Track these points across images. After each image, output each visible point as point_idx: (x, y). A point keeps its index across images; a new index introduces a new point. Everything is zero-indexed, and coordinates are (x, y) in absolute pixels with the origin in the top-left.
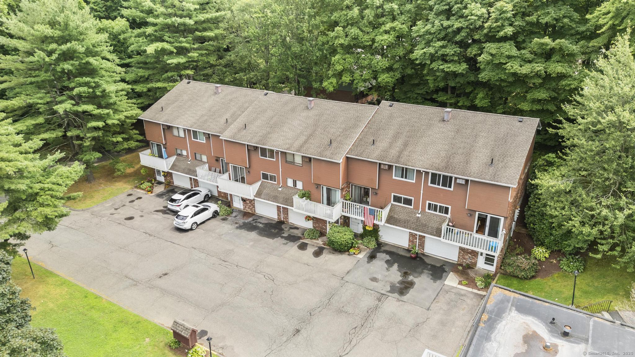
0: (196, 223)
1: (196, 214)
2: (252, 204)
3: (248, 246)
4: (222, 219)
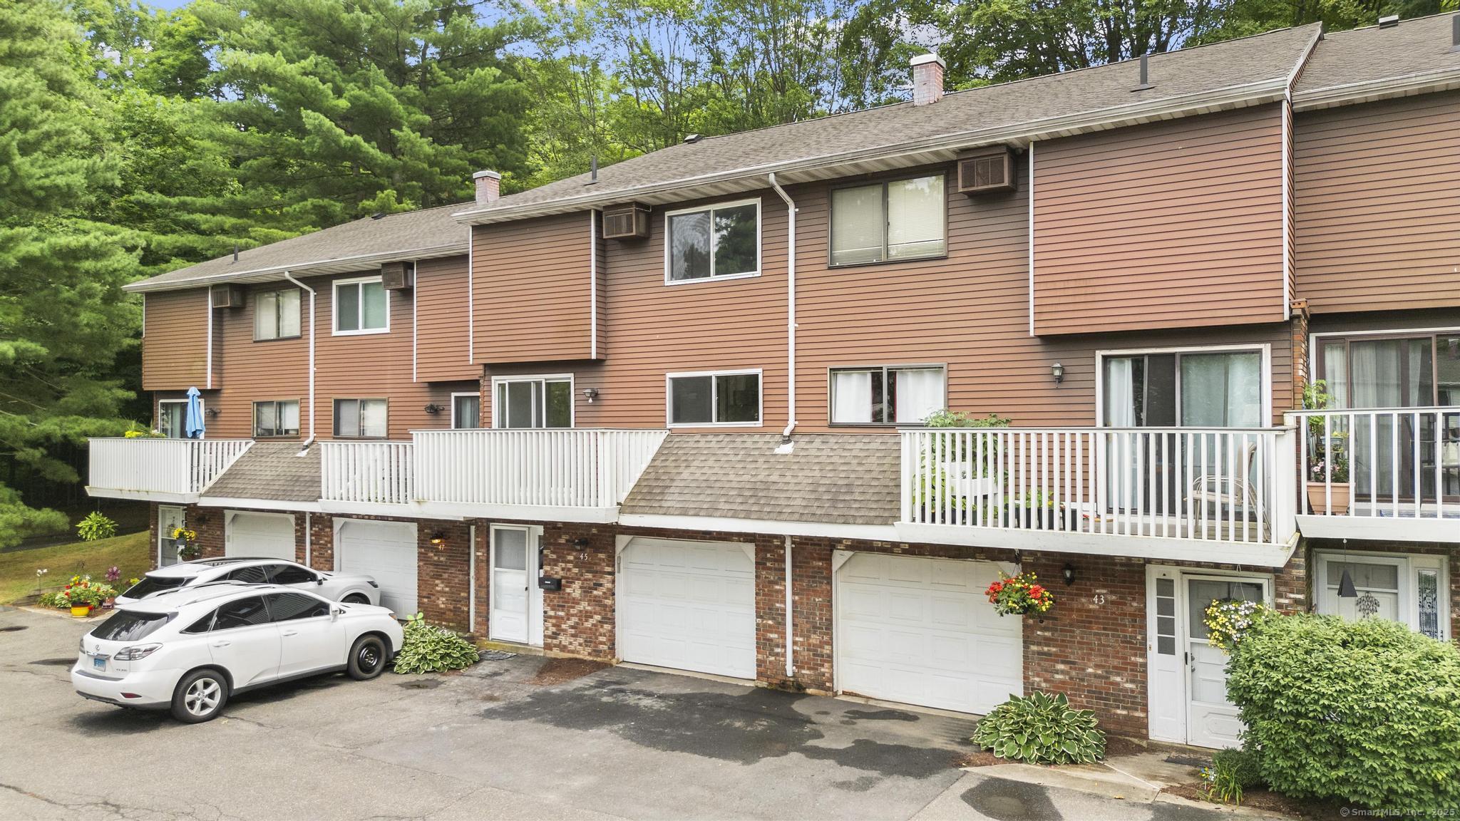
0: (220, 673)
1: (231, 616)
2: (597, 601)
3: (552, 797)
4: (401, 685)
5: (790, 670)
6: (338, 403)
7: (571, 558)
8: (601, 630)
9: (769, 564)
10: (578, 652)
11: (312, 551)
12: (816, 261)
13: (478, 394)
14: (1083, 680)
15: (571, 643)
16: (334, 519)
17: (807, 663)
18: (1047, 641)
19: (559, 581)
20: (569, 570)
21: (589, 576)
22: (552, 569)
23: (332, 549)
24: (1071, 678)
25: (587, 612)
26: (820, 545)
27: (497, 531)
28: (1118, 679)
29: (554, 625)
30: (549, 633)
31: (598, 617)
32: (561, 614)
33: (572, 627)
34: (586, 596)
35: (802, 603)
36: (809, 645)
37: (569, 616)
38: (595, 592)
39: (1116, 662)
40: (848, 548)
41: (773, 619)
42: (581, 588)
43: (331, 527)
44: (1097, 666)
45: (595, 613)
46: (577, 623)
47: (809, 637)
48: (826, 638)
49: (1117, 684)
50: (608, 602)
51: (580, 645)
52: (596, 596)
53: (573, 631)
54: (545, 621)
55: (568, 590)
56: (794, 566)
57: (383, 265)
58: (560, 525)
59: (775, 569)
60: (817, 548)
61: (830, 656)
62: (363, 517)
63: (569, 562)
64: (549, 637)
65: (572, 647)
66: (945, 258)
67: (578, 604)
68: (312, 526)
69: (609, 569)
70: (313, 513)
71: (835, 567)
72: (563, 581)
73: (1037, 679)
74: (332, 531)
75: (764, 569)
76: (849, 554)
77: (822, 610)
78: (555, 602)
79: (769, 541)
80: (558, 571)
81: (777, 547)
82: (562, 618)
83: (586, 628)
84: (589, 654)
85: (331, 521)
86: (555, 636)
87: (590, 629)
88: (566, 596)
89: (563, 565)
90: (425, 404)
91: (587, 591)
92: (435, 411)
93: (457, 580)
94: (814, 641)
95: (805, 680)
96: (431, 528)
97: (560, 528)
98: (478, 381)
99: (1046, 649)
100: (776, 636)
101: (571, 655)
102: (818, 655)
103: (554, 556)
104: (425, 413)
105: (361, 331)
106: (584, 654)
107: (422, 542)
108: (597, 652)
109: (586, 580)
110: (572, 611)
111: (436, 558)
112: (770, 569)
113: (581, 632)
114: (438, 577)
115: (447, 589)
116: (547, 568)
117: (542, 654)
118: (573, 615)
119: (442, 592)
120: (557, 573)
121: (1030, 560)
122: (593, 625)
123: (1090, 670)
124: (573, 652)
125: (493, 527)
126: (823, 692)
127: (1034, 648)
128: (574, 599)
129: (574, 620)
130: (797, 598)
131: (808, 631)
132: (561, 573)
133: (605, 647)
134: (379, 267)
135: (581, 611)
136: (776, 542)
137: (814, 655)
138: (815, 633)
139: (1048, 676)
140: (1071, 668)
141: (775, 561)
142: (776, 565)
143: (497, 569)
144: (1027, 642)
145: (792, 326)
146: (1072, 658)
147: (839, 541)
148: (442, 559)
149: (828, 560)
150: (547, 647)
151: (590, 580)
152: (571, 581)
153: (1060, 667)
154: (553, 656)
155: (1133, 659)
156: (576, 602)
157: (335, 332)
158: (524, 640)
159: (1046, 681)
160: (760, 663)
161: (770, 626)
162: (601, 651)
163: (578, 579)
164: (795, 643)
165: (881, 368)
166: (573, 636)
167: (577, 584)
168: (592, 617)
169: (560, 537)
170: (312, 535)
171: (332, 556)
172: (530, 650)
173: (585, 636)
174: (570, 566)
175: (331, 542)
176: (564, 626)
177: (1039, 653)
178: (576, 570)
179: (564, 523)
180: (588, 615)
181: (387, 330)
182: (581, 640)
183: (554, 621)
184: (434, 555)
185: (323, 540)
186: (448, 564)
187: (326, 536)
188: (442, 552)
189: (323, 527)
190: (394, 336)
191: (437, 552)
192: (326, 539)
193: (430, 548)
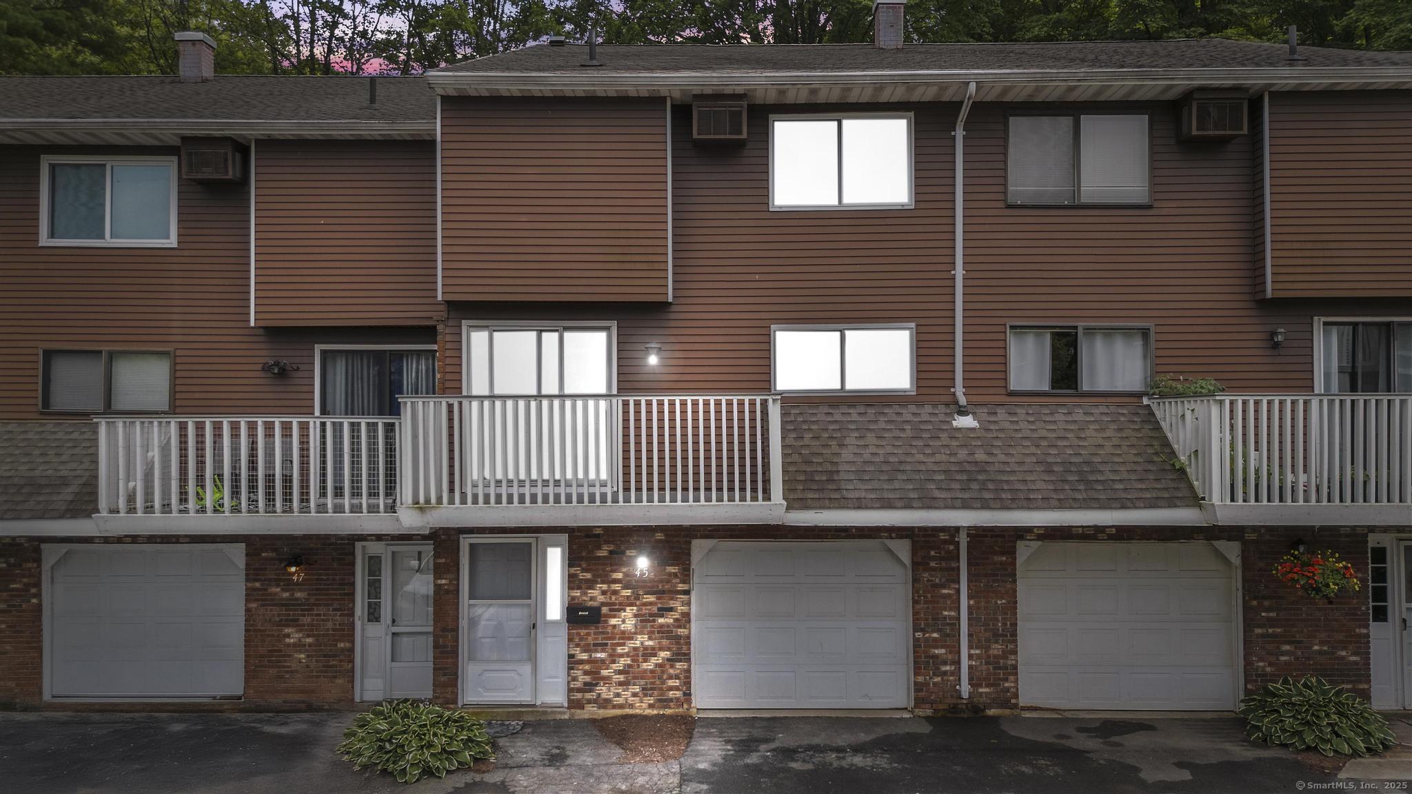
2: (663, 632)
5: (965, 689)
6: (49, 355)
7: (618, 575)
8: (671, 671)
9: (933, 564)
10: (632, 706)
12: (992, 196)
13: (435, 347)
14: (1308, 659)
15: (618, 695)
16: (43, 546)
17: (985, 679)
18: (1272, 622)
19: (598, 609)
20: (615, 592)
21: (651, 598)
22: (586, 594)
23: (38, 595)
24: (1297, 658)
25: (646, 648)
26: (1003, 536)
27: (472, 545)
28: (1344, 653)
29: (586, 673)
30: (578, 684)
31: (665, 654)
32: (600, 655)
33: (620, 672)
34: (644, 627)
35: (978, 608)
36: (989, 657)
37: (613, 658)
38: (661, 620)
39: (1341, 637)
40: (1040, 537)
41: (939, 631)
42: (636, 616)
43: (38, 561)
44: (1322, 643)
45: (661, 649)
46: (629, 666)
47: (988, 648)
48: (1011, 646)
49: (1343, 658)
50: (681, 631)
51: (635, 695)
52: (662, 626)
53: (622, 678)
54: (570, 669)
55: (613, 621)
56: (969, 564)
57: (184, 139)
58: (598, 531)
59: (941, 569)
60: (1000, 540)
61: (1015, 667)
62: (119, 540)
63: (616, 581)
64: (579, 690)
65: (621, 700)
66: (1150, 207)
67: (632, 639)
69: (681, 587)
71: (1020, 560)
72: (605, 610)
73: (1261, 664)
74: (39, 566)
75: (925, 570)
76: (1035, 545)
77: (1006, 614)
78: (589, 640)
79: (934, 536)
80: (596, 596)
81: (945, 542)
82: (603, 661)
83: (645, 671)
84: (651, 706)
85: (38, 551)
86: (588, 687)
87: (652, 671)
88: (609, 630)
89: (605, 587)
90: (263, 360)
91: (644, 620)
93: (330, 625)
94: (996, 652)
95: (983, 699)
96: (275, 550)
97: (598, 536)
98: (435, 327)
99: (1270, 631)
100: (943, 651)
101: (618, 712)
102: (1000, 668)
103: (588, 576)
104: (261, 375)
105: (109, 241)
106: (643, 707)
107: (252, 572)
108: (664, 702)
109: (645, 604)
110: (619, 650)
111: (286, 595)
112: (934, 569)
113: (635, 678)
114: (293, 623)
115: (310, 640)
116: (576, 592)
117: (566, 717)
118: (622, 656)
119: (299, 646)
120: (592, 599)
121: (1253, 536)
122: (656, 665)
123: (1316, 648)
124: (621, 706)
125: (465, 542)
126: (1008, 712)
127: (1258, 631)
128: (623, 632)
129: (624, 661)
130: (972, 602)
131: (988, 640)
132: (601, 598)
133: (678, 694)
134: (177, 142)
135: (635, 649)
136: (943, 536)
137: (995, 668)
138: (997, 642)
139: (1273, 659)
140: (1296, 648)
141: (941, 559)
142: (944, 564)
143: (472, 602)
144: (1249, 624)
145: (959, 272)
146: (1298, 638)
147: (1029, 530)
148: (298, 595)
149: (1012, 552)
150: (574, 704)
151: (651, 604)
152: (616, 609)
153: (1286, 647)
154: (586, 716)
155: (1357, 630)
156: (626, 636)
157: (44, 240)
158: (526, 698)
159: (1270, 664)
160: (919, 687)
161: (935, 640)
162: (671, 700)
163: (631, 605)
164: (970, 657)
165: (1076, 327)
166: (620, 684)
167: (629, 612)
168: (655, 655)
169: (599, 548)
171: (39, 607)
172: (545, 713)
173: (643, 682)
174: (617, 587)
175: (38, 585)
176: (604, 673)
177: (1263, 636)
178: (626, 592)
179: (606, 528)
180: (649, 653)
181: (172, 241)
182: (637, 689)
183: (587, 667)
184: (284, 590)
185: (14, 582)
186: (312, 601)
187: (24, 576)
188: (297, 584)
189: (12, 560)
190: (186, 253)
191: (288, 584)
192: (25, 580)
193: (276, 580)
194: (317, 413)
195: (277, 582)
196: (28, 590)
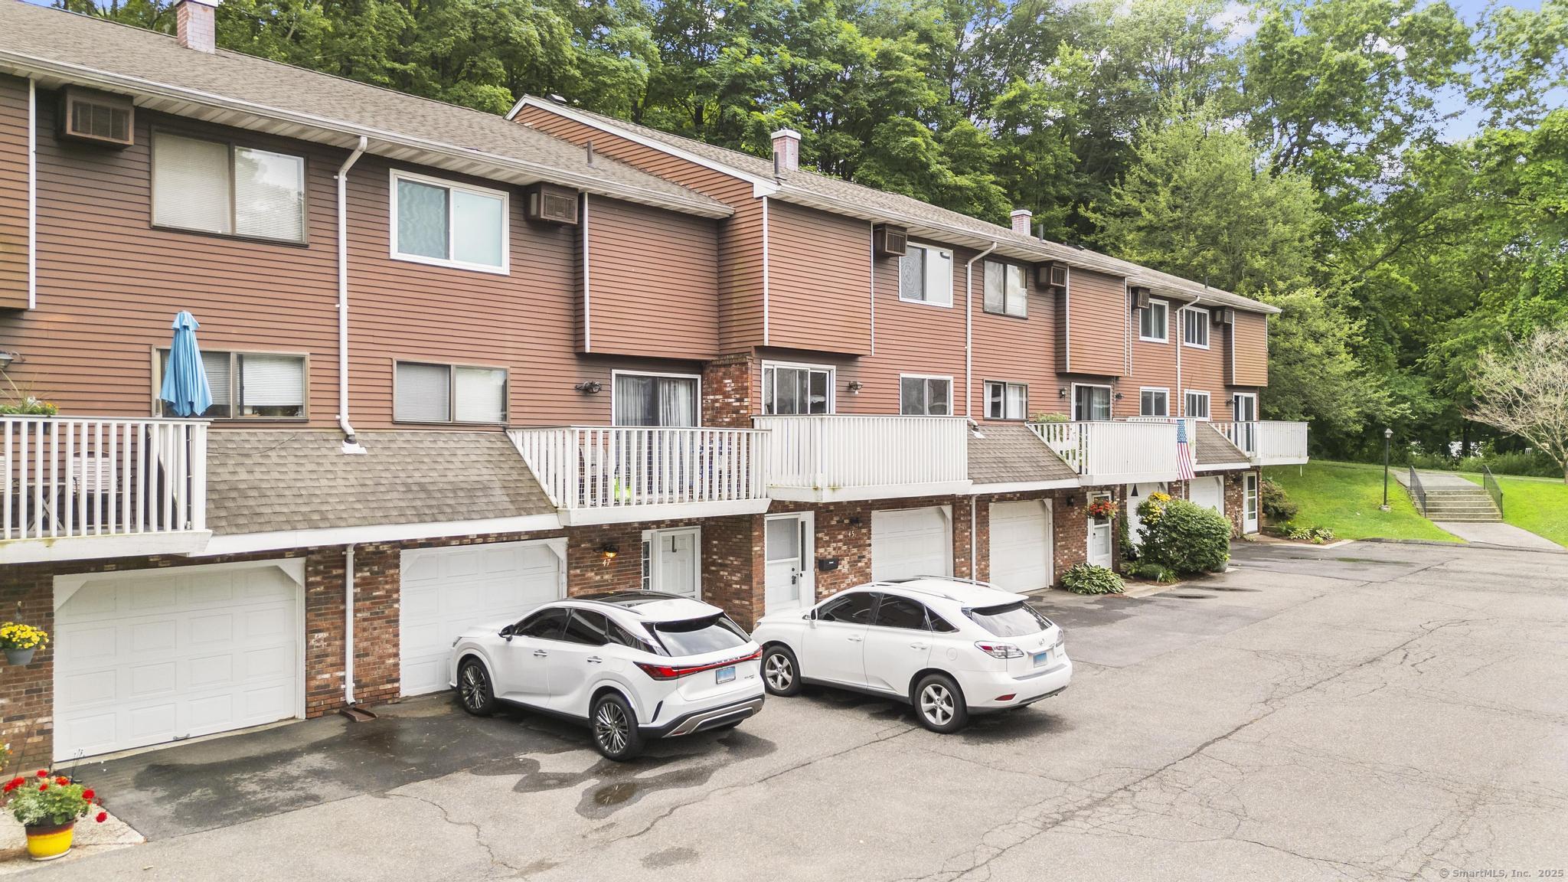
7: (841, 537)
9: (962, 519)
11: (356, 611)
12: (978, 305)
16: (403, 553)
18: (1062, 539)
19: (830, 561)
20: (840, 548)
21: (855, 550)
22: (825, 551)
23: (397, 600)
24: (1069, 556)
25: (853, 584)
28: (1081, 552)
32: (833, 591)
34: (852, 570)
36: (980, 570)
39: (1080, 544)
41: (964, 557)
42: (848, 563)
43: (397, 567)
44: (1075, 548)
45: (860, 584)
47: (980, 565)
48: (988, 563)
52: (860, 568)
55: (839, 568)
56: (976, 517)
59: (965, 521)
60: (984, 503)
61: (989, 574)
63: (840, 541)
67: (847, 578)
68: (358, 568)
69: (867, 542)
70: (359, 548)
72: (835, 560)
73: (1059, 561)
74: (397, 573)
75: (959, 522)
77: (986, 544)
78: (829, 581)
80: (829, 552)
85: (395, 556)
88: (837, 573)
89: (835, 545)
90: (575, 381)
91: (853, 565)
92: (587, 391)
94: (982, 567)
96: (591, 541)
97: (831, 511)
99: (1062, 543)
100: (965, 568)
102: (984, 575)
103: (827, 538)
104: (574, 392)
105: (452, 263)
107: (574, 560)
109: (852, 555)
110: (842, 586)
111: (598, 578)
112: (962, 522)
116: (821, 550)
118: (843, 590)
120: (829, 554)
121: (1057, 495)
123: (1073, 551)
125: (766, 520)
127: (1059, 544)
128: (843, 574)
130: (976, 539)
131: (980, 560)
132: (833, 553)
137: (982, 576)
138: (983, 561)
139: (1062, 558)
141: (964, 515)
142: (965, 518)
143: (769, 562)
144: (1055, 541)
146: (1069, 546)
148: (606, 577)
149: (987, 510)
151: (855, 554)
152: (841, 559)
153: (1066, 551)
155: (1084, 540)
156: (845, 577)
157: (395, 253)
159: (1062, 561)
161: (963, 562)
163: (847, 556)
164: (975, 570)
165: (1005, 383)
167: (846, 560)
170: (356, 585)
171: (399, 612)
174: (840, 544)
175: (397, 590)
178: (845, 548)
181: (503, 268)
184: (596, 574)
185: (378, 589)
186: (616, 581)
187: (386, 583)
188: (606, 568)
189: (376, 568)
190: (516, 281)
191: (600, 570)
192: (388, 587)
193: (591, 566)
194: (614, 425)
195: (591, 568)
196: (390, 596)
